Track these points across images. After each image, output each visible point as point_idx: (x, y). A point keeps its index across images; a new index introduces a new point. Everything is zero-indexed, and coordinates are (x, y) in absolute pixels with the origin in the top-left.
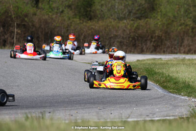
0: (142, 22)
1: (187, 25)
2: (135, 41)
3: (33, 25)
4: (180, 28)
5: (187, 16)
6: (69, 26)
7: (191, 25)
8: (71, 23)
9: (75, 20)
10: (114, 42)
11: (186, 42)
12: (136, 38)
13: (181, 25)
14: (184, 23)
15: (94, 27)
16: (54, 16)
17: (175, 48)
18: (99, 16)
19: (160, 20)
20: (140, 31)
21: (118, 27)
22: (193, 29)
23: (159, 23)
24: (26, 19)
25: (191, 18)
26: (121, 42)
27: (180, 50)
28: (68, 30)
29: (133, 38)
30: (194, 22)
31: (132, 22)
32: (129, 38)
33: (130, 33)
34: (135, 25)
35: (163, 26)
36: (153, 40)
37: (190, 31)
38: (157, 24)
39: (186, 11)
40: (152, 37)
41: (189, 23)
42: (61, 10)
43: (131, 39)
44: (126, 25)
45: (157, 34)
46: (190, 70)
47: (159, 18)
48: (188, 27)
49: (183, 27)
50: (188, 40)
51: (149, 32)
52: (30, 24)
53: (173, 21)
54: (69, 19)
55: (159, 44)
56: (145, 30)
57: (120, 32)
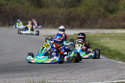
0: (72, 9)
1: (100, 11)
2: (69, 21)
3: (6, 11)
4: (96, 13)
5: (100, 6)
6: (28, 12)
7: (103, 12)
8: (29, 10)
9: (32, 8)
10: (55, 22)
11: (99, 22)
12: (69, 19)
13: (96, 11)
14: (98, 10)
15: (43, 12)
16: (19, 6)
17: (93, 25)
18: (46, 5)
19: (84, 8)
20: (72, 15)
21: (58, 12)
22: (104, 13)
23: (84, 10)
24: (2, 7)
25: (102, 7)
26: (60, 22)
27: (96, 26)
28: (27, 14)
29: (67, 19)
30: (104, 9)
31: (67, 9)
32: (65, 19)
33: (65, 16)
34: (69, 11)
35: (86, 12)
36: (80, 20)
37: (102, 15)
38: (82, 10)
39: (100, 3)
40: (79, 19)
41: (101, 10)
42: (23, 2)
43: (66, 20)
44: (63, 11)
45: (82, 17)
46: (113, 41)
47: (83, 7)
48: (101, 12)
49: (98, 12)
50: (101, 20)
51: (77, 15)
52: (4, 11)
53: (92, 9)
54: (28, 7)
55: (83, 22)
56: (75, 14)
57: (59, 16)
